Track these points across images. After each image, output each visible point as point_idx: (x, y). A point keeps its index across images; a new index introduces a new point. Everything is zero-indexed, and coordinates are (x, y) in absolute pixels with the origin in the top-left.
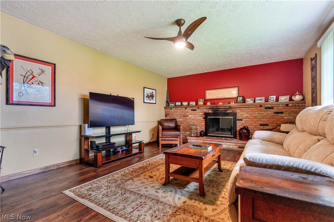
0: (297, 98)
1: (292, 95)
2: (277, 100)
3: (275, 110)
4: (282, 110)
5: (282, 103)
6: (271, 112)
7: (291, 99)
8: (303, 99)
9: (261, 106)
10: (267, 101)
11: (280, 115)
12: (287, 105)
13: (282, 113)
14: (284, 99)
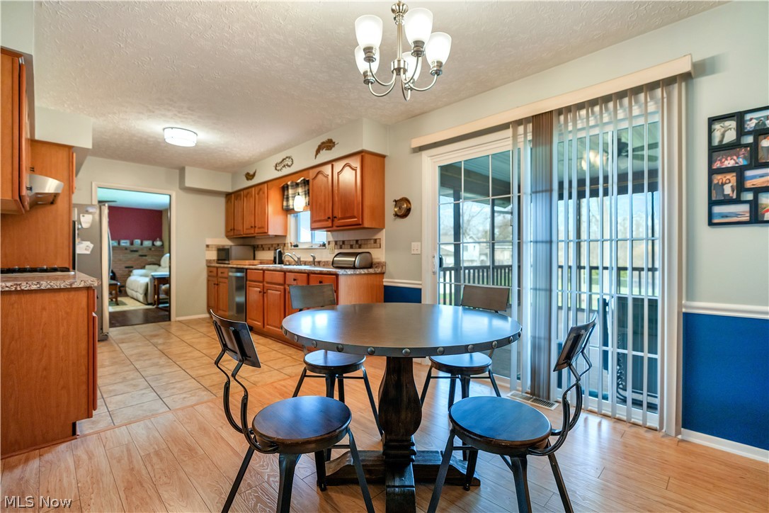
0: (158, 243)
1: (154, 240)
2: (142, 244)
3: (140, 253)
4: (147, 254)
5: (147, 247)
6: (136, 255)
7: (153, 245)
8: (163, 245)
9: (126, 249)
10: (132, 244)
11: (144, 258)
12: (150, 249)
13: (145, 256)
14: (147, 243)
